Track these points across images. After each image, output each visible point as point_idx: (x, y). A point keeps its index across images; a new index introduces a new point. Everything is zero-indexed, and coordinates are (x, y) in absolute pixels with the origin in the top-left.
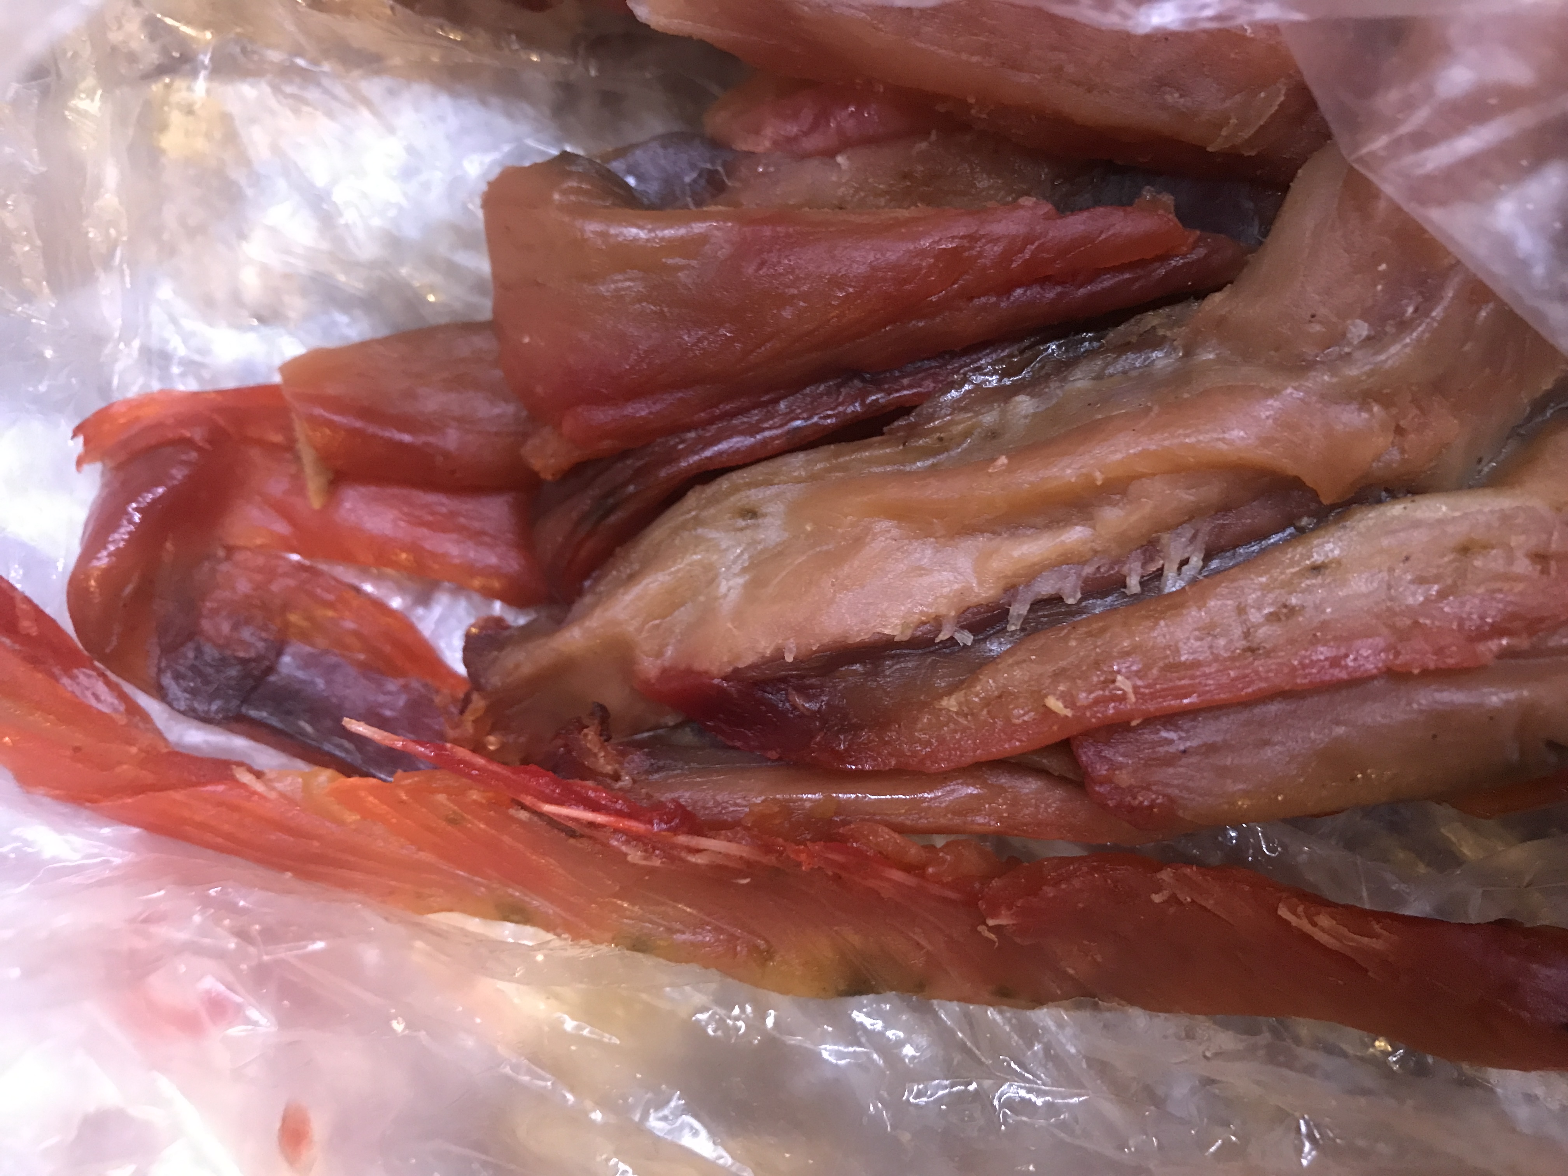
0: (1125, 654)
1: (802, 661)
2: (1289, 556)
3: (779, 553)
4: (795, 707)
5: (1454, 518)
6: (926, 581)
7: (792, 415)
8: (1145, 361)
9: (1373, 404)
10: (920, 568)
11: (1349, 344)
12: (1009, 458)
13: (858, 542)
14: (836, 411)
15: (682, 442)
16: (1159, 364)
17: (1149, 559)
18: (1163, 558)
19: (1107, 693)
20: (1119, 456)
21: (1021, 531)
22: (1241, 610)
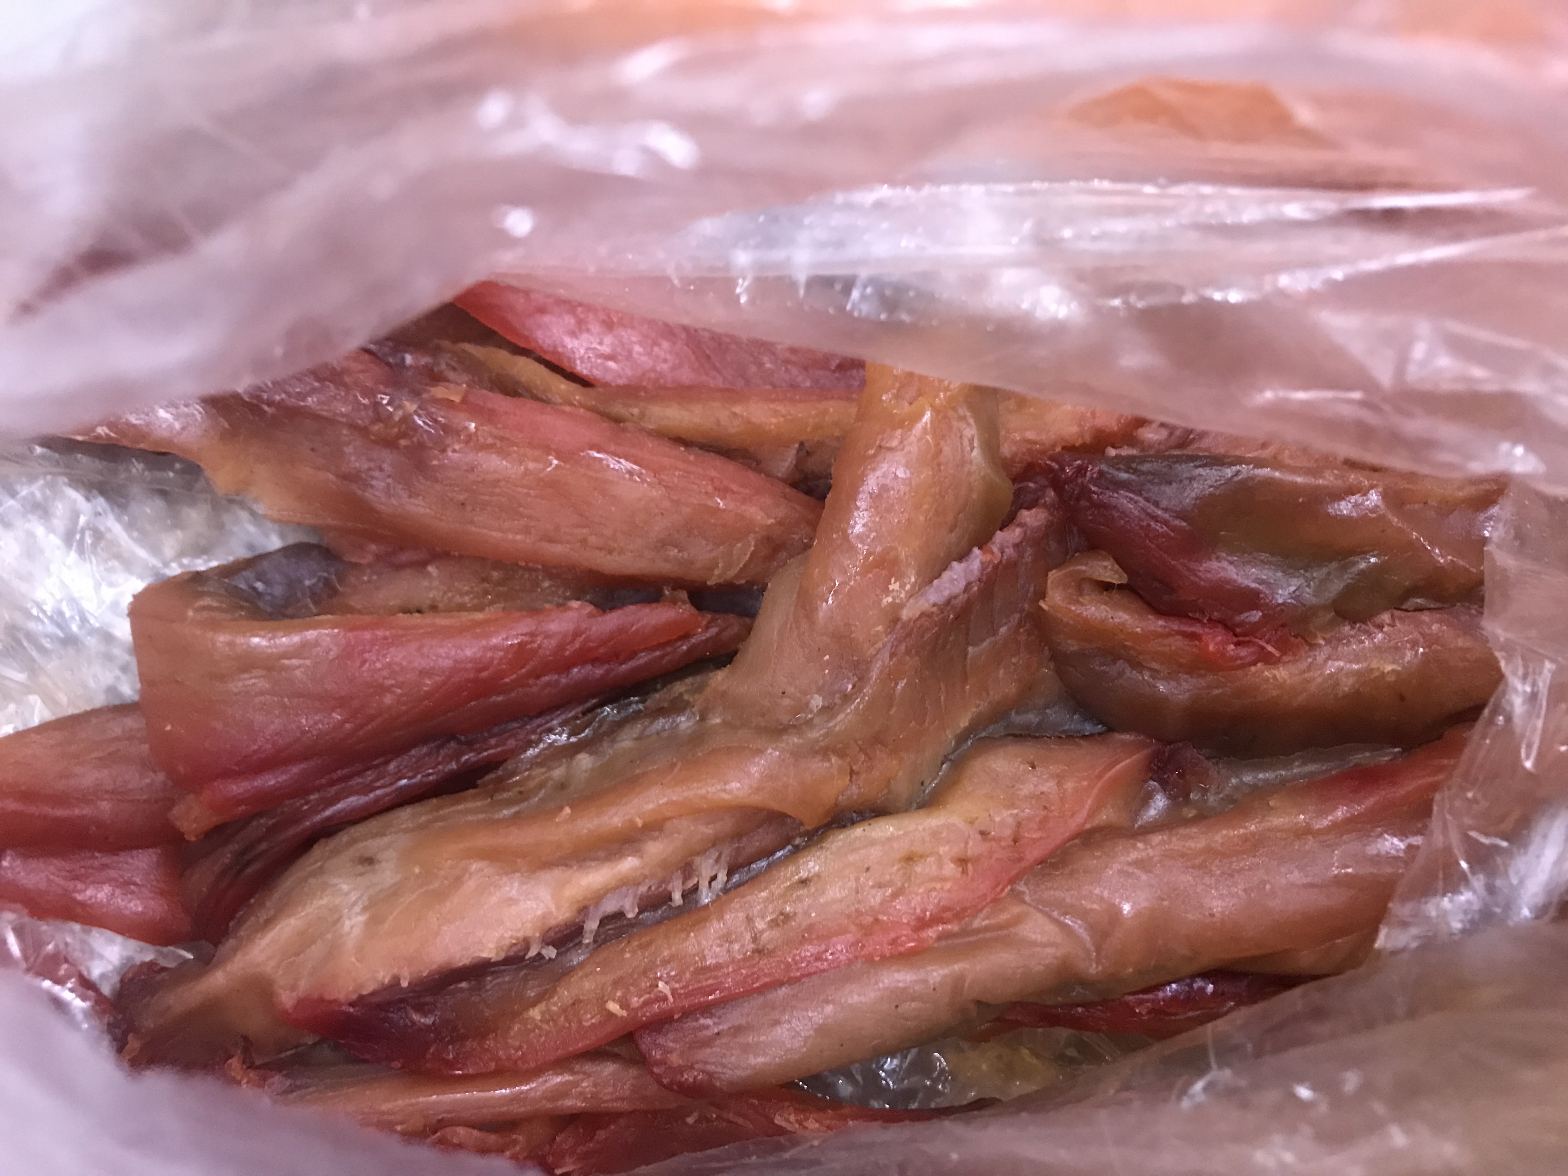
0: (665, 962)
1: (416, 985)
2: (782, 874)
3: (394, 893)
4: (413, 1023)
5: (898, 836)
6: (514, 910)
7: (400, 774)
8: (672, 723)
9: (831, 756)
10: (510, 899)
11: (811, 712)
12: (571, 808)
13: (458, 881)
14: (436, 770)
15: (306, 803)
16: (683, 726)
17: (686, 878)
18: (698, 876)
19: (653, 996)
20: (651, 806)
21: (588, 863)
22: (749, 920)
